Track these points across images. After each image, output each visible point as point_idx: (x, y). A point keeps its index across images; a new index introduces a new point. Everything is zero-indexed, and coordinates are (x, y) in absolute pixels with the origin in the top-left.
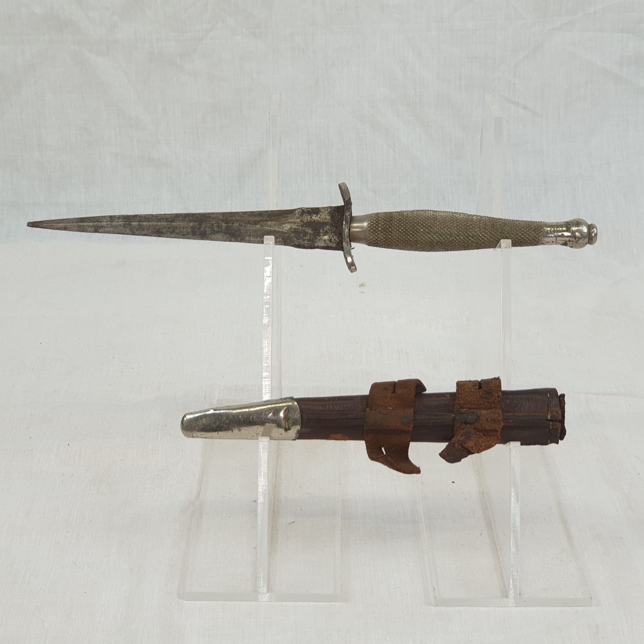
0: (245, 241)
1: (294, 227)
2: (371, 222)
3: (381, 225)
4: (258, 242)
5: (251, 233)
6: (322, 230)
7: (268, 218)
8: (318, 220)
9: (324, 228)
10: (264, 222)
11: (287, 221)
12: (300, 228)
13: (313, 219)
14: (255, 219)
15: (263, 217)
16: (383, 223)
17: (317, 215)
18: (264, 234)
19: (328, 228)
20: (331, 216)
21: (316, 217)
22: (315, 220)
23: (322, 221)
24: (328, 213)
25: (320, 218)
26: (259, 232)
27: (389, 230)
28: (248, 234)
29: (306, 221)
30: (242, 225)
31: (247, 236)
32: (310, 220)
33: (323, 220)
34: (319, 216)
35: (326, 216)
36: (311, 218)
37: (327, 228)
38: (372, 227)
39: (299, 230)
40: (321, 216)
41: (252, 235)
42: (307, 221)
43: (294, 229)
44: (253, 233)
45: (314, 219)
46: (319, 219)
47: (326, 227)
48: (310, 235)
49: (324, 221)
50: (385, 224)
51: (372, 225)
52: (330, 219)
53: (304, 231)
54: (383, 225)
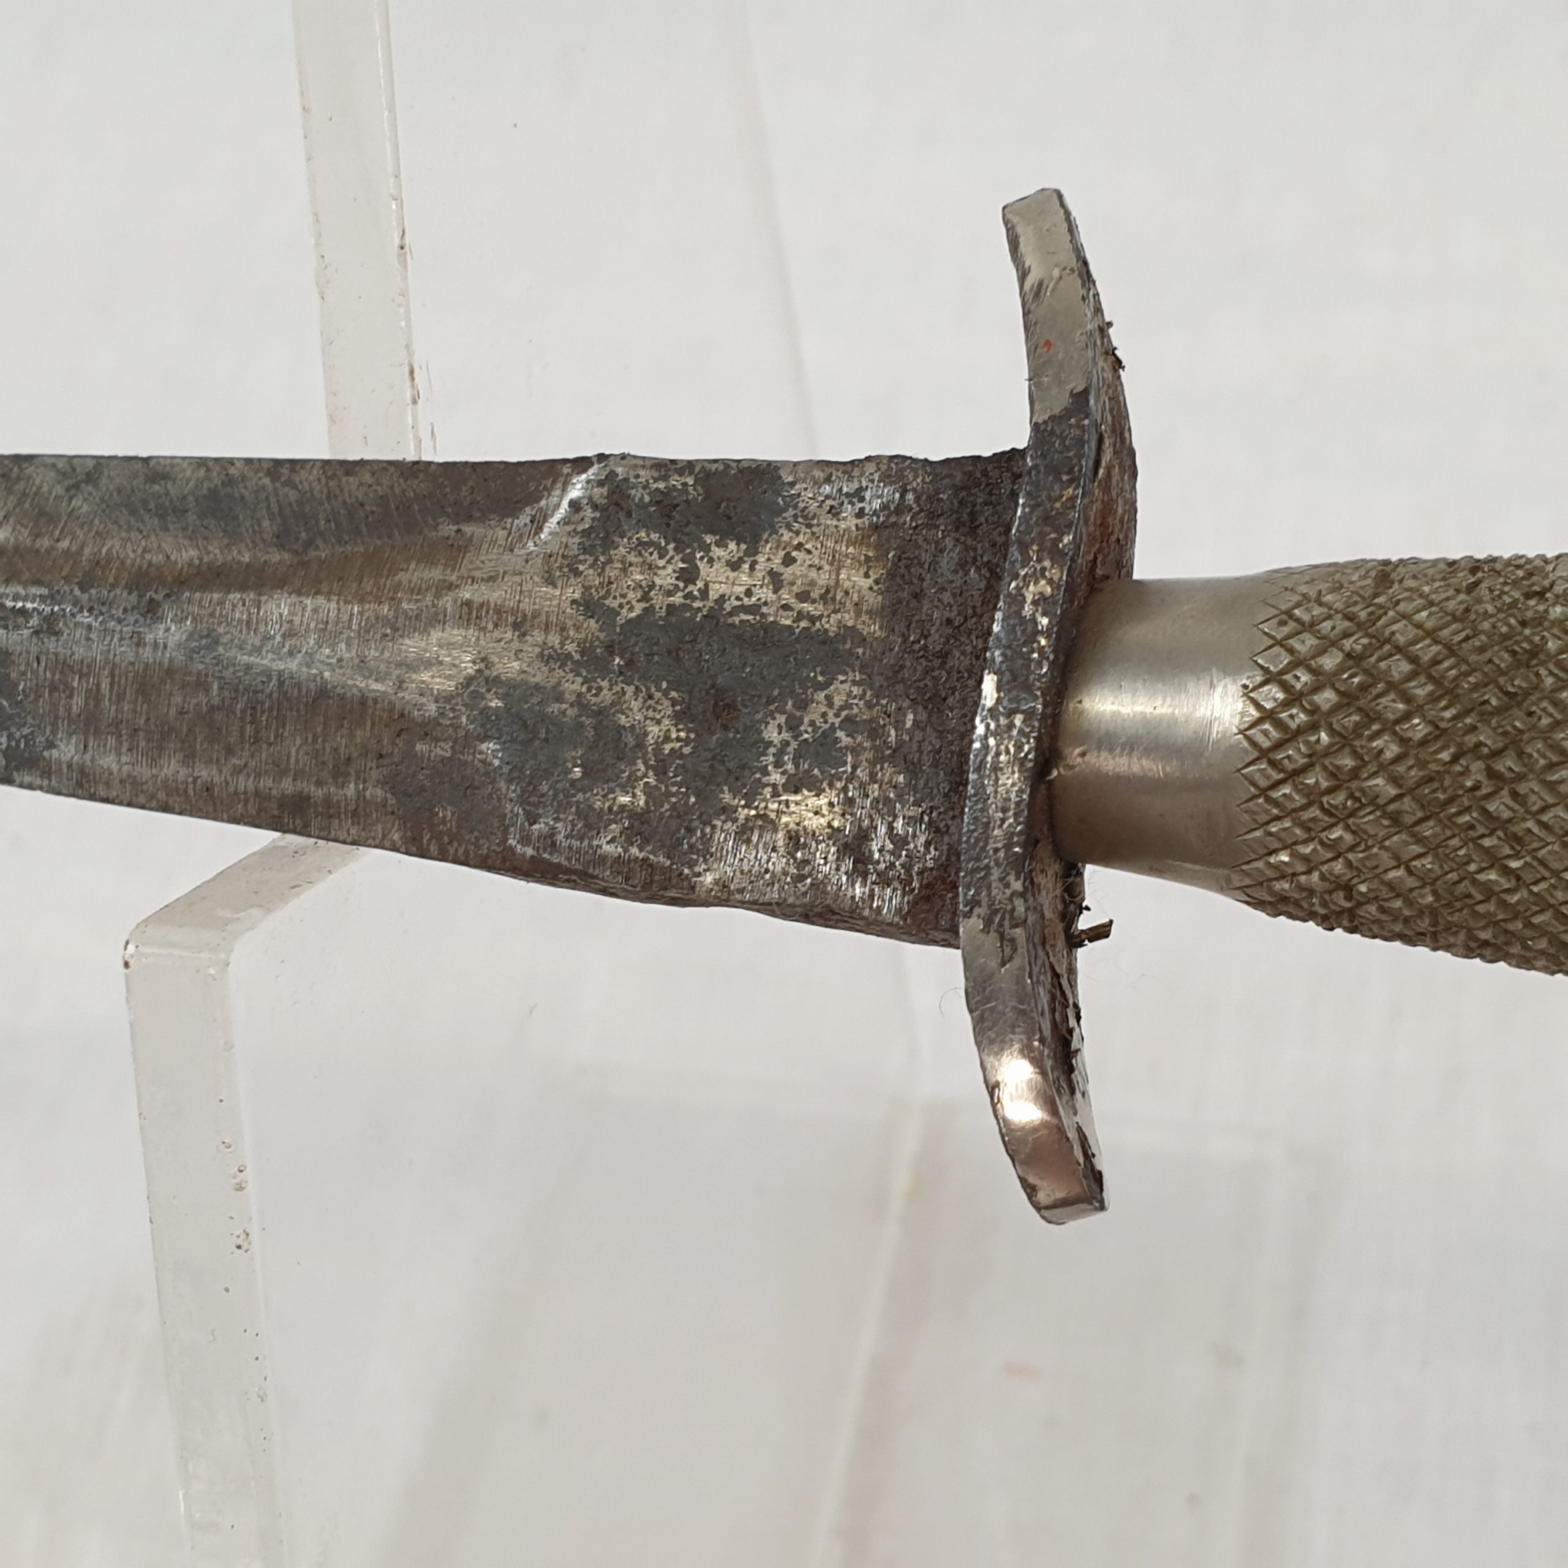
0: (47, 773)
1: (510, 667)
2: (1294, 698)
3: (1403, 741)
4: (161, 795)
5: (98, 699)
6: (782, 719)
7: (275, 556)
8: (753, 609)
9: (803, 705)
10: (235, 596)
11: (447, 602)
12: (573, 686)
13: (704, 593)
14: (157, 558)
15: (233, 537)
16: (1418, 728)
17: (752, 551)
18: (219, 717)
19: (846, 706)
20: (892, 575)
21: (735, 566)
22: (722, 599)
23: (800, 616)
24: (861, 539)
25: (776, 581)
26: (178, 699)
27: (1485, 812)
28: (77, 702)
29: (639, 608)
30: (23, 612)
31: (63, 726)
32: (677, 599)
33: (807, 607)
34: (768, 558)
35: (836, 563)
36: (688, 575)
37: (838, 701)
38: (1294, 755)
39: (554, 708)
40: (789, 561)
41: (117, 724)
42: (649, 611)
43: (511, 690)
44: (121, 697)
45: (713, 595)
46: (765, 594)
47: (821, 696)
48: (661, 771)
49: (813, 620)
50: (1439, 734)
51: (1291, 736)
52: (873, 600)
53: (601, 713)
54: (1424, 742)
